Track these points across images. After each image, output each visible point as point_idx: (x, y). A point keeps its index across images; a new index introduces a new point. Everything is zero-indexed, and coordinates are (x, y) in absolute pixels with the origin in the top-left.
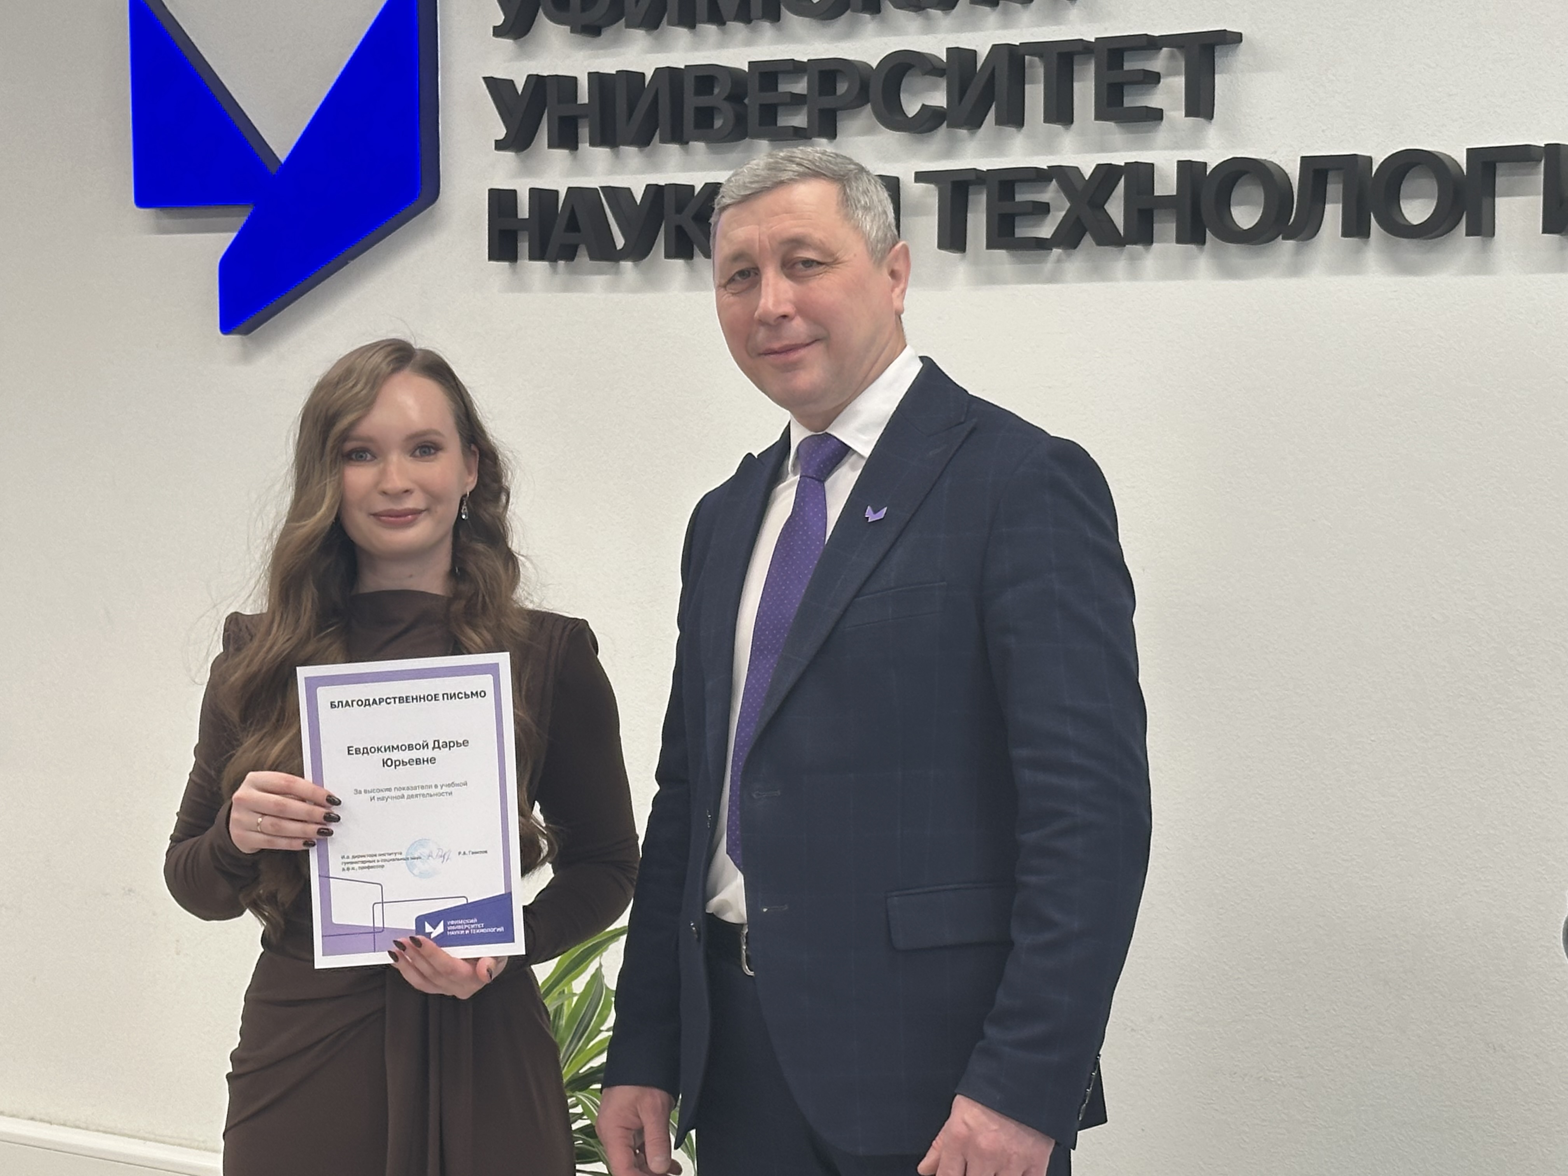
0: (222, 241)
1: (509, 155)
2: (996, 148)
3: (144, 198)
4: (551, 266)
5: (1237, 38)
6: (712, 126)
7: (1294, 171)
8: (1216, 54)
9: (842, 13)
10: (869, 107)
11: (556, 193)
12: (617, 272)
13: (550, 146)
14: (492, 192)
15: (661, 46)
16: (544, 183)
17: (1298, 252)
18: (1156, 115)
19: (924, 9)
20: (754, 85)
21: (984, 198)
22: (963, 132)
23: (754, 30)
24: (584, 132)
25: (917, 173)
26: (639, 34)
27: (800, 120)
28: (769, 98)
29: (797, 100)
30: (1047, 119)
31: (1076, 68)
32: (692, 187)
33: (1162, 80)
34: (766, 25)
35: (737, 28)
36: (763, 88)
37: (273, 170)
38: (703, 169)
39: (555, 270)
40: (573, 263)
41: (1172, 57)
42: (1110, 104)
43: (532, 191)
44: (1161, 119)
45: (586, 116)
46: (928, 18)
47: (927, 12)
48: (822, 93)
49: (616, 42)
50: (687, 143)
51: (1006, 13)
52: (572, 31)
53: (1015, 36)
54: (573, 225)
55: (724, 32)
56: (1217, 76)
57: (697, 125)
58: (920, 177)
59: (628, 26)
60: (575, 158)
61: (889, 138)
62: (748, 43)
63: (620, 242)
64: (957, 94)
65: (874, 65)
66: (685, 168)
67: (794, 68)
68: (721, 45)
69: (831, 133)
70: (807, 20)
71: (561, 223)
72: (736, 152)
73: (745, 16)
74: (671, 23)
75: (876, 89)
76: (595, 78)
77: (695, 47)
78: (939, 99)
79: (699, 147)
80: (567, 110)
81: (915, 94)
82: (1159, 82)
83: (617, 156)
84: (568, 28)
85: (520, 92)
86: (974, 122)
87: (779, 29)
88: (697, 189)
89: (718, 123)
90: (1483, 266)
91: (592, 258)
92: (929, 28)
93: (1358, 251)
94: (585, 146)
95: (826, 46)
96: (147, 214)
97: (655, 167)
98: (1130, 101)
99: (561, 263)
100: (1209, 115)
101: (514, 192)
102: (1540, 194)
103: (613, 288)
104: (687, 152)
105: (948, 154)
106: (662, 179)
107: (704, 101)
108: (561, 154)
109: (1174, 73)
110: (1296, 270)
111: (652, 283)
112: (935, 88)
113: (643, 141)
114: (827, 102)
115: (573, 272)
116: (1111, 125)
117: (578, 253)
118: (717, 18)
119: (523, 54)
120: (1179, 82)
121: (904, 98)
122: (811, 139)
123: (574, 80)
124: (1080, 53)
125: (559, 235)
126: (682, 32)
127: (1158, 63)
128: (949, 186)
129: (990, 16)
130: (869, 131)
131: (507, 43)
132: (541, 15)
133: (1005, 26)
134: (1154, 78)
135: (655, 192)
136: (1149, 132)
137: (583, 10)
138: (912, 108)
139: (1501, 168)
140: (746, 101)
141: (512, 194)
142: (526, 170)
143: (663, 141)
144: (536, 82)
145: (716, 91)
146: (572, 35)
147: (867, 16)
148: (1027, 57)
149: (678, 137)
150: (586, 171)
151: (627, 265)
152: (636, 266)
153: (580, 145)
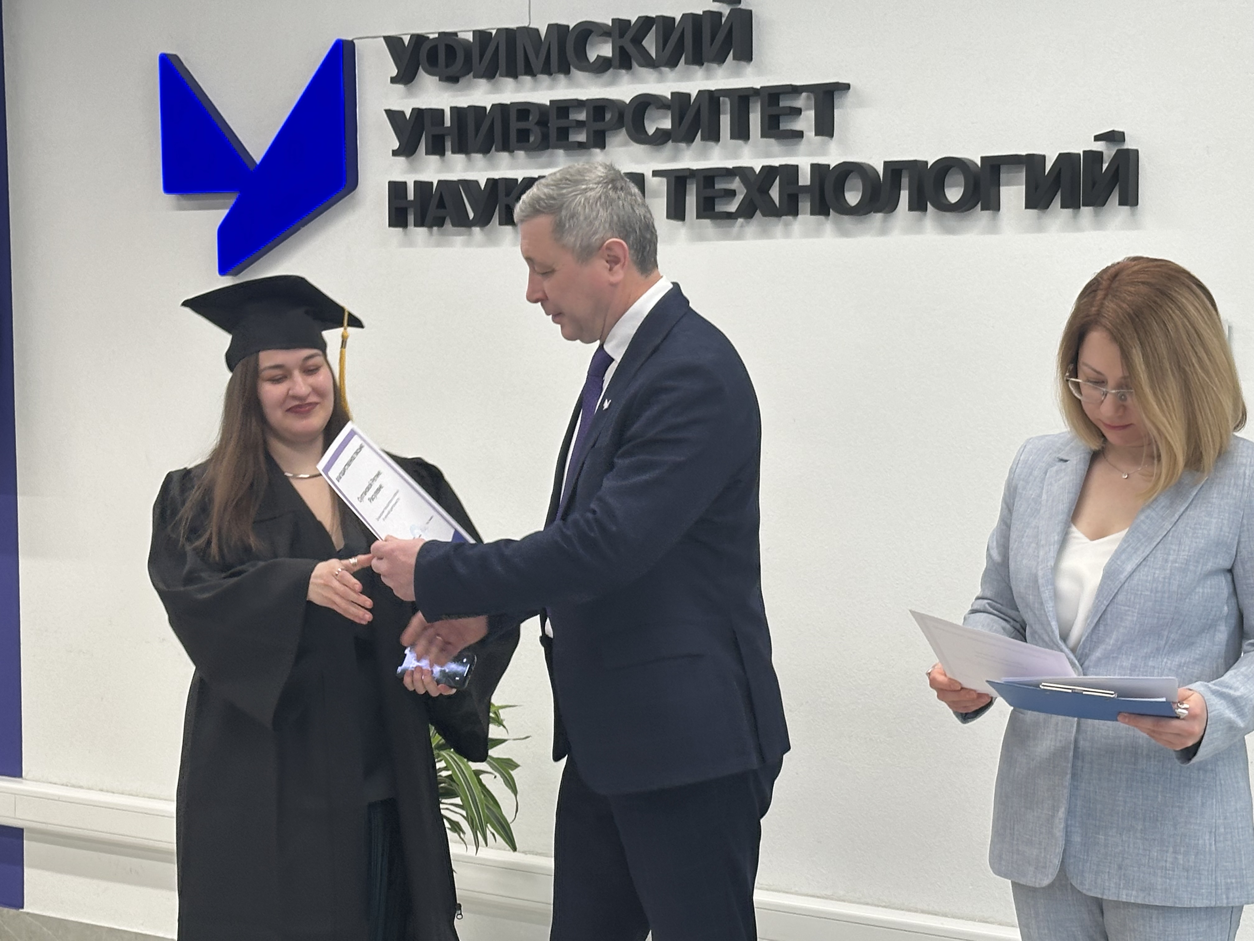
0: (219, 215)
1: (402, 159)
2: (703, 154)
3: (170, 186)
4: (429, 231)
5: (847, 87)
6: (529, 141)
7: (880, 170)
8: (835, 96)
9: (609, 69)
10: (624, 130)
11: (432, 183)
12: (470, 234)
13: (427, 154)
14: (390, 183)
15: (496, 89)
16: (424, 177)
17: (885, 220)
18: (799, 135)
19: (658, 67)
20: (553, 115)
21: (694, 186)
22: (683, 145)
23: (554, 80)
24: (448, 145)
25: (653, 171)
26: (483, 81)
27: (582, 137)
28: (563, 123)
29: (580, 124)
30: (732, 137)
31: (751, 105)
32: (517, 180)
33: (803, 113)
34: (562, 77)
35: (544, 79)
36: (558, 117)
37: (252, 168)
38: (523, 168)
39: (431, 233)
40: (443, 228)
41: (808, 98)
42: (770, 128)
43: (415, 182)
44: (802, 136)
45: (449, 134)
46: (661, 73)
47: (660, 70)
48: (595, 120)
49: (469, 87)
50: (513, 152)
51: (708, 70)
52: (440, 80)
53: (713, 85)
54: (441, 204)
55: (536, 81)
56: (835, 111)
57: (519, 140)
58: (656, 173)
59: (476, 76)
60: (443, 161)
61: (638, 149)
62: (551, 88)
63: (471, 215)
64: (678, 120)
65: (628, 101)
66: (512, 167)
67: (579, 104)
68: (534, 89)
69: (602, 145)
70: (586, 74)
71: (434, 202)
72: (545, 157)
73: (547, 70)
74: (501, 75)
75: (628, 118)
76: (455, 110)
77: (518, 90)
78: (667, 124)
79: (521, 154)
80: (437, 131)
81: (653, 121)
82: (801, 113)
83: (469, 159)
84: (437, 78)
85: (408, 119)
86: (689, 139)
87: (570, 79)
88: (520, 181)
89: (532, 139)
90: (994, 229)
91: (454, 225)
92: (662, 79)
93: (920, 220)
94: (448, 153)
95: (598, 90)
96: (171, 198)
97: (493, 167)
98: (784, 126)
99: (435, 229)
100: (831, 134)
101: (405, 183)
102: (1022, 185)
103: (467, 244)
104: (513, 157)
105: (674, 159)
106: (496, 175)
107: (523, 125)
108: (434, 159)
109: (808, 109)
110: (883, 232)
111: (492, 241)
112: (665, 117)
113: (485, 150)
114: (599, 126)
115: (443, 234)
116: (772, 141)
117: (446, 222)
118: (530, 71)
119: (410, 94)
120: (812, 113)
121: (647, 124)
122: (589, 148)
123: (442, 111)
124: (752, 96)
125: (433, 211)
126: (509, 81)
127: (800, 102)
128: (673, 180)
129: (699, 72)
130: (625, 144)
131: (400, 87)
132: (421, 71)
133: (708, 78)
134: (798, 112)
135: (493, 183)
136: (795, 145)
137: (447, 66)
138: (651, 130)
139: (1003, 169)
140: (549, 125)
141: (403, 185)
142: (413, 169)
143: (497, 150)
144: (418, 113)
145: (531, 118)
146: (441, 82)
147: (624, 71)
148: (721, 99)
149: (506, 147)
150: (450, 170)
151: (476, 230)
152: (482, 230)
153: (446, 153)
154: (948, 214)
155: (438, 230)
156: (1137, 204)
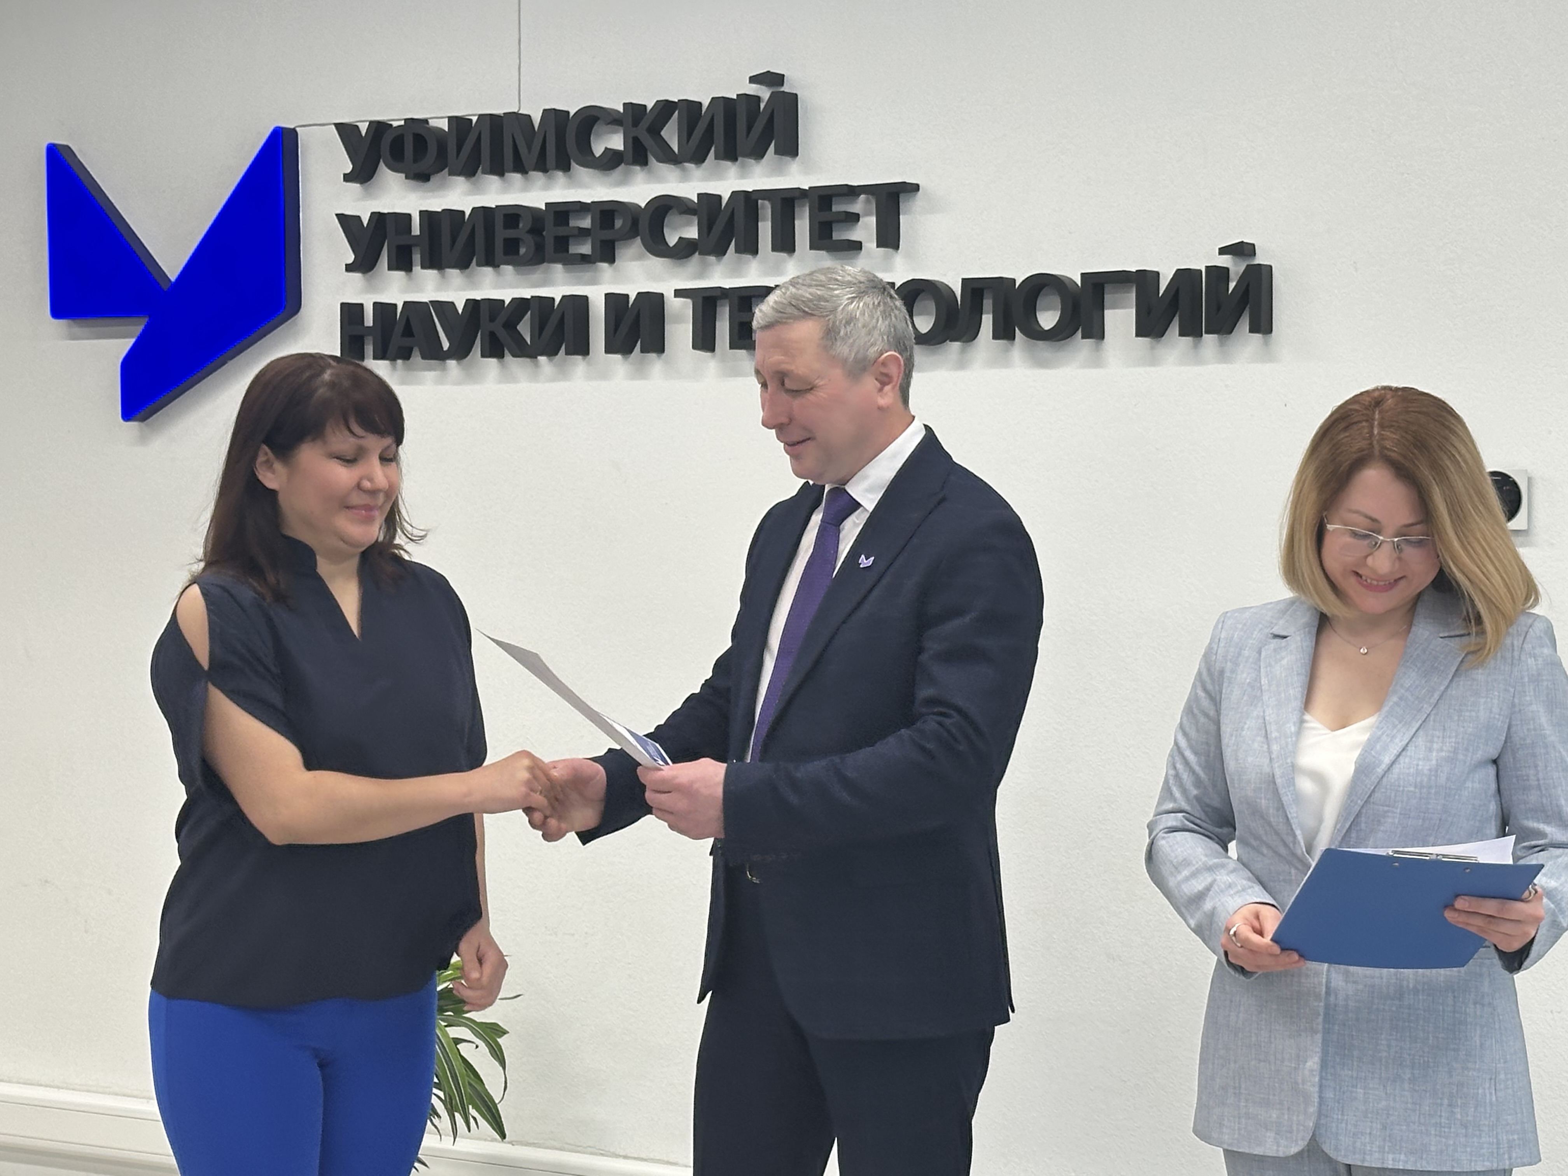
0: (121, 346)
1: (357, 276)
2: (736, 272)
3: (58, 311)
4: (391, 364)
5: (915, 188)
6: (517, 253)
7: (958, 290)
8: (900, 200)
9: (619, 165)
10: (638, 239)
11: (395, 305)
12: (444, 369)
13: (390, 269)
14: (342, 305)
15: (477, 190)
16: (385, 298)
17: (963, 351)
18: (857, 246)
19: (681, 163)
20: (549, 222)
21: (727, 309)
22: (712, 259)
23: (550, 178)
24: (417, 258)
25: (675, 290)
26: (461, 180)
27: (586, 249)
28: (561, 231)
29: (583, 233)
30: (774, 249)
31: (796, 210)
32: (503, 301)
33: (861, 219)
34: (560, 174)
35: (537, 177)
36: (556, 224)
37: (165, 287)
38: (511, 286)
39: (394, 368)
40: (410, 361)
41: (868, 201)
42: (821, 237)
43: (375, 304)
44: (861, 249)
45: (416, 245)
46: (684, 170)
47: (684, 166)
48: (602, 227)
49: (442, 186)
50: (499, 266)
51: (743, 166)
52: (407, 178)
53: (751, 184)
54: (408, 331)
55: (527, 179)
56: (901, 217)
57: (506, 253)
58: (679, 293)
59: (451, 173)
60: (410, 279)
61: (657, 263)
62: (546, 188)
63: (446, 345)
64: (706, 228)
65: (643, 205)
66: (496, 287)
67: (581, 208)
68: (525, 189)
69: (611, 259)
70: (590, 170)
71: (399, 329)
72: (538, 273)
73: (542, 167)
74: (484, 172)
75: (644, 224)
76: (427, 216)
77: (504, 191)
78: (692, 233)
79: (508, 269)
80: (403, 240)
81: (675, 229)
82: (858, 220)
83: (443, 276)
84: (403, 175)
85: (365, 225)
86: (720, 251)
87: (570, 177)
88: (507, 303)
89: (522, 251)
90: (1097, 362)
91: (423, 358)
92: (685, 178)
93: (1007, 350)
94: (417, 269)
95: (607, 191)
96: (62, 324)
97: (474, 285)
98: (837, 236)
99: (399, 362)
100: (896, 246)
101: (362, 305)
102: (1132, 308)
103: (440, 381)
104: (499, 274)
105: (701, 275)
106: (478, 295)
107: (511, 233)
108: (399, 275)
109: (868, 214)
110: (961, 365)
111: (471, 377)
112: (689, 224)
113: (463, 265)
114: (607, 235)
115: (409, 369)
116: (823, 253)
117: (413, 354)
118: (521, 168)
119: (368, 195)
120: (873, 219)
121: (667, 232)
122: (594, 263)
123: (409, 216)
124: (799, 198)
125: (397, 340)
126: (494, 179)
127: (858, 206)
128: (700, 301)
129: (731, 169)
130: (640, 258)
131: (355, 187)
132: (382, 165)
133: (743, 175)
134: (854, 218)
135: (472, 305)
136: (851, 259)
137: (415, 161)
138: (672, 240)
139: (1108, 288)
140: (544, 233)
141: (359, 308)
142: (371, 288)
143: (479, 265)
144: (378, 218)
145: (521, 225)
146: (407, 181)
147: (638, 168)
148: (760, 201)
149: (490, 261)
150: (420, 290)
151: (452, 363)
152: (459, 363)
153: (414, 268)
154: (1040, 343)
155: (404, 364)
156: (1271, 331)
